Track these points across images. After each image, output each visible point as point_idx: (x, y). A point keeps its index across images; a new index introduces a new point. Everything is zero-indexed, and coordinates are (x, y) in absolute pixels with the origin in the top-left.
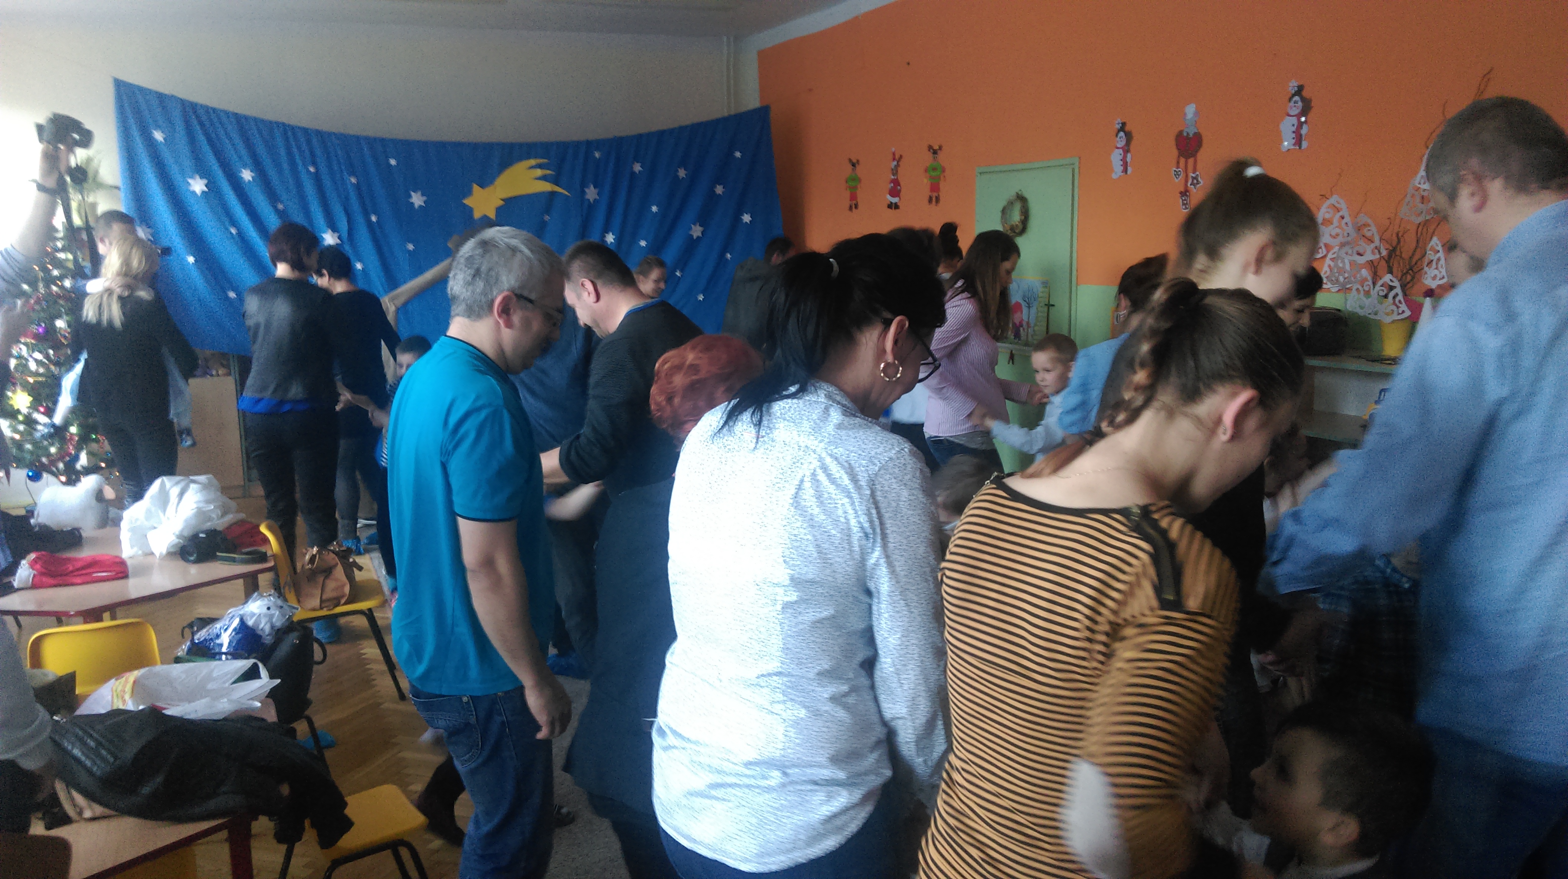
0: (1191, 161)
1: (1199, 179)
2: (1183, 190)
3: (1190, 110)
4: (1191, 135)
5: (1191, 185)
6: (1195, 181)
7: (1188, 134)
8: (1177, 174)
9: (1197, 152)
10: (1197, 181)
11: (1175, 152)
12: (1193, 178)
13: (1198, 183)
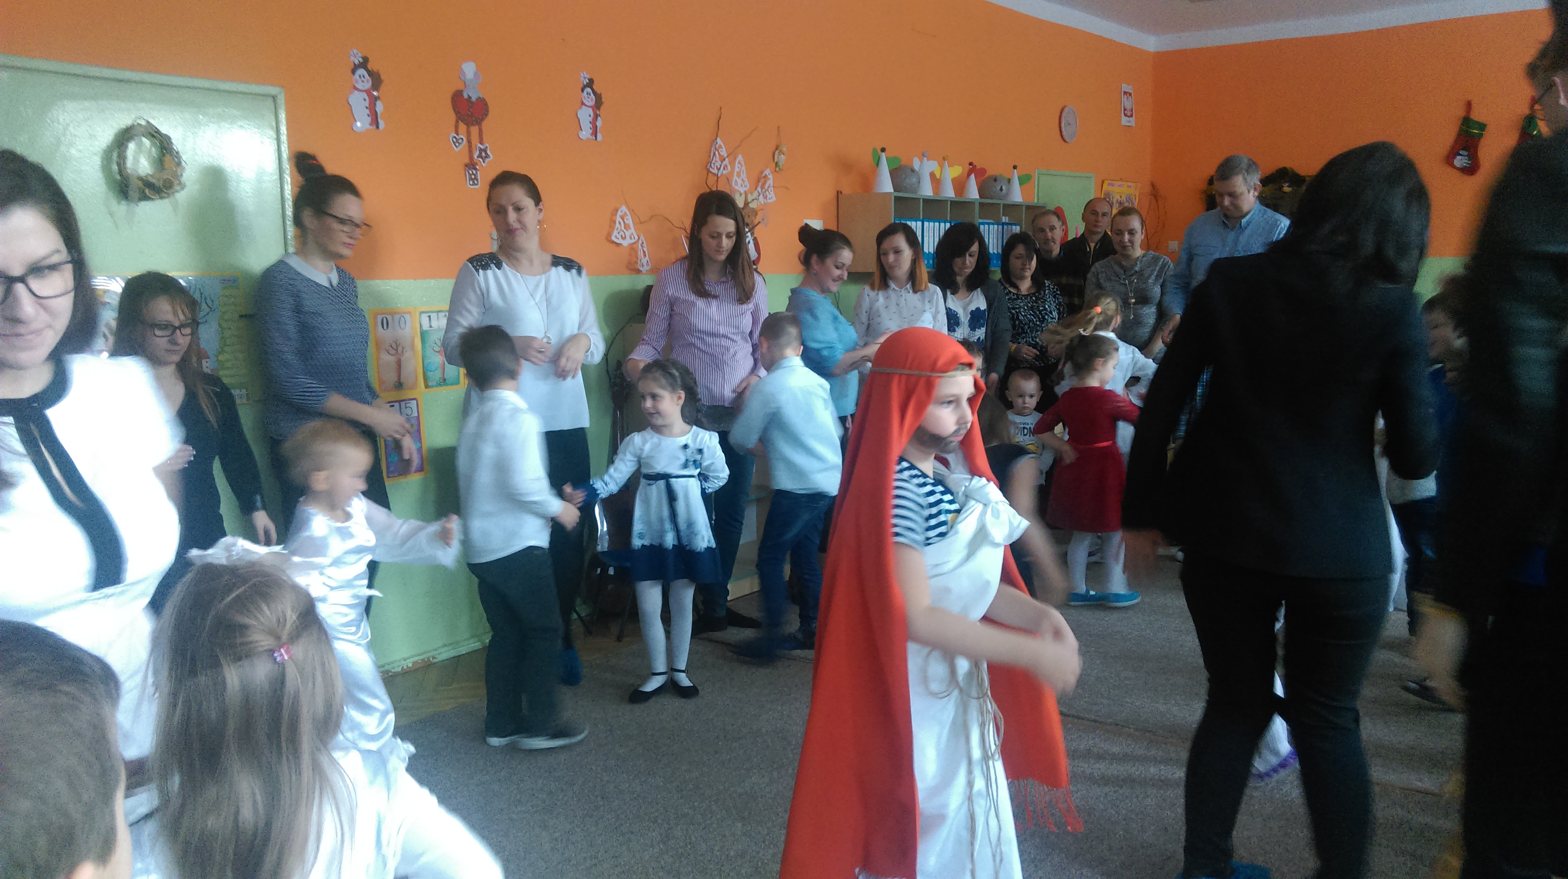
0: (474, 130)
1: (488, 152)
2: (467, 160)
3: (469, 69)
4: (474, 99)
5: (478, 157)
6: (484, 154)
7: (470, 97)
8: (457, 142)
9: (483, 119)
10: (486, 153)
11: (453, 117)
12: (481, 150)
13: (487, 156)
